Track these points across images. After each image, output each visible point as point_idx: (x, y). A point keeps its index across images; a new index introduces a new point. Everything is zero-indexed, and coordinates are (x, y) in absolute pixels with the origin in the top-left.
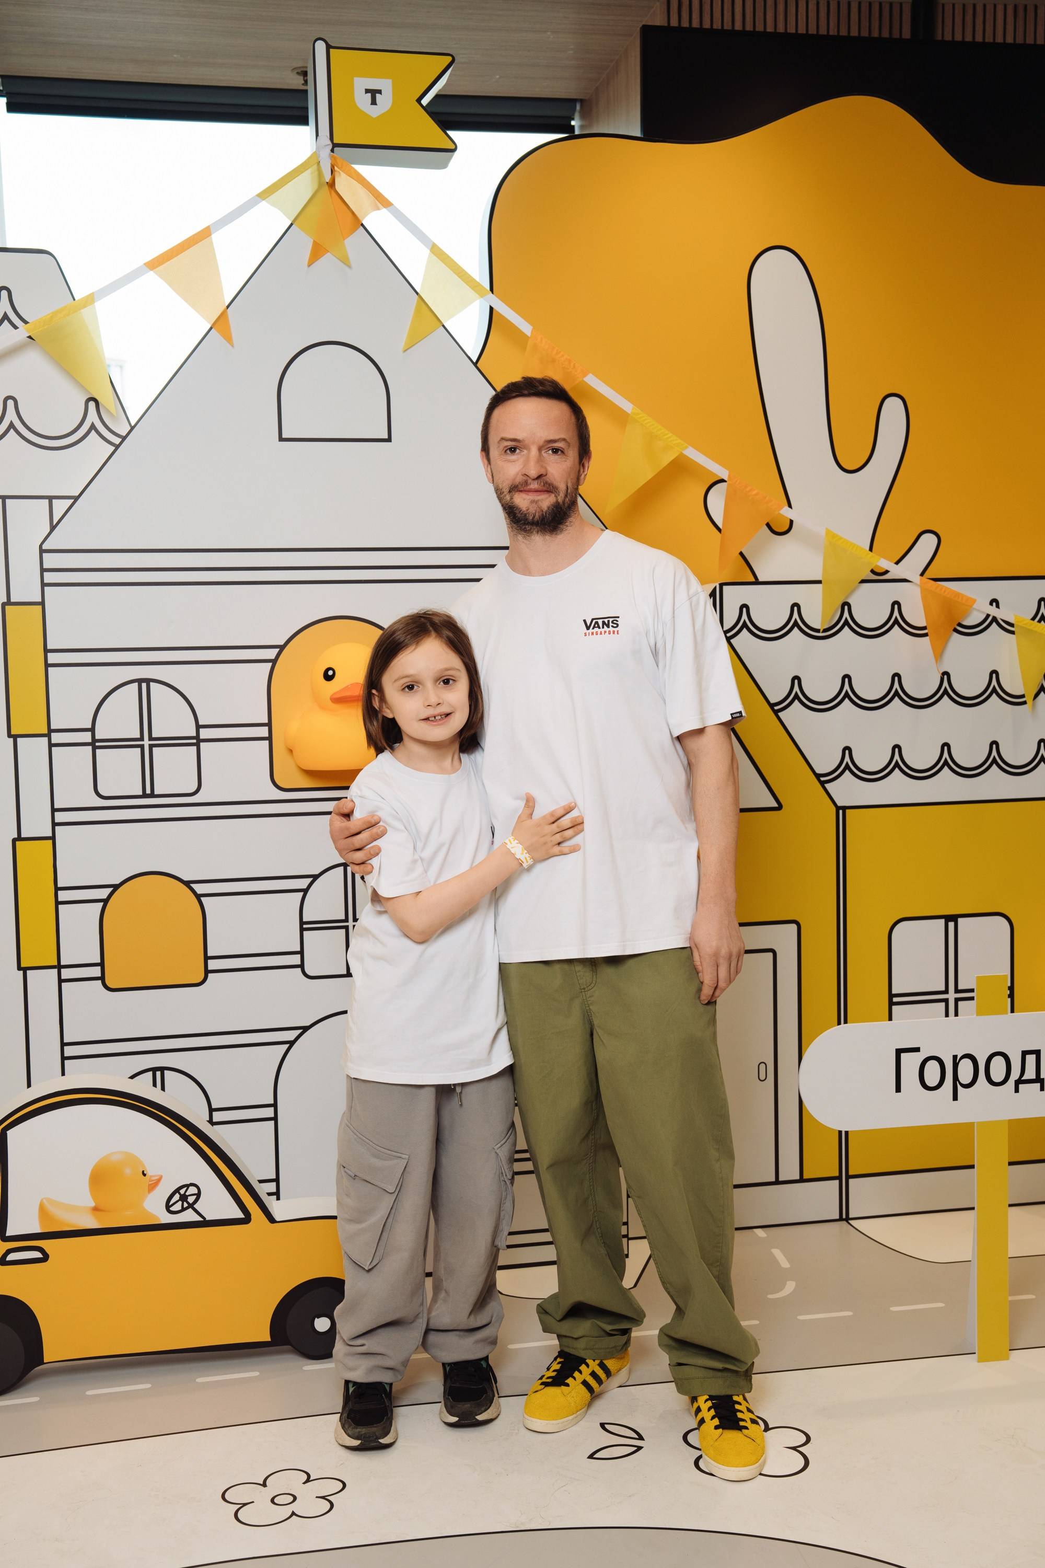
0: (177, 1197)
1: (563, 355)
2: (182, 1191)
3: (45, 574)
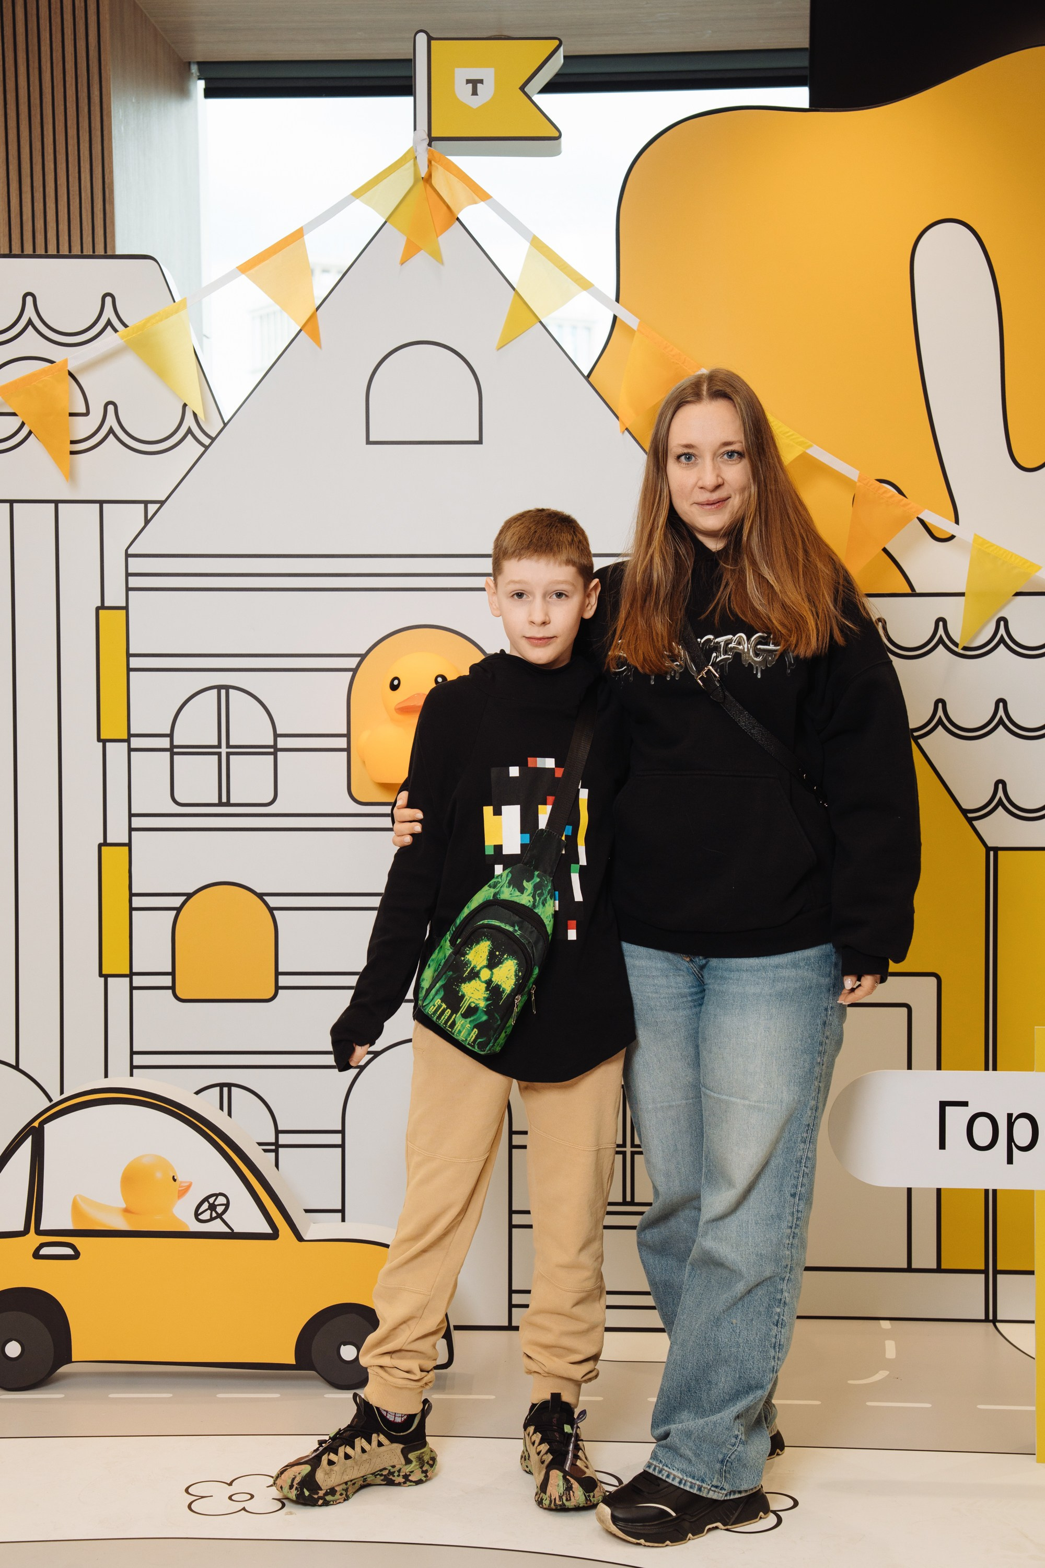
0: (206, 1205)
1: (673, 349)
2: (211, 1200)
3: (130, 578)
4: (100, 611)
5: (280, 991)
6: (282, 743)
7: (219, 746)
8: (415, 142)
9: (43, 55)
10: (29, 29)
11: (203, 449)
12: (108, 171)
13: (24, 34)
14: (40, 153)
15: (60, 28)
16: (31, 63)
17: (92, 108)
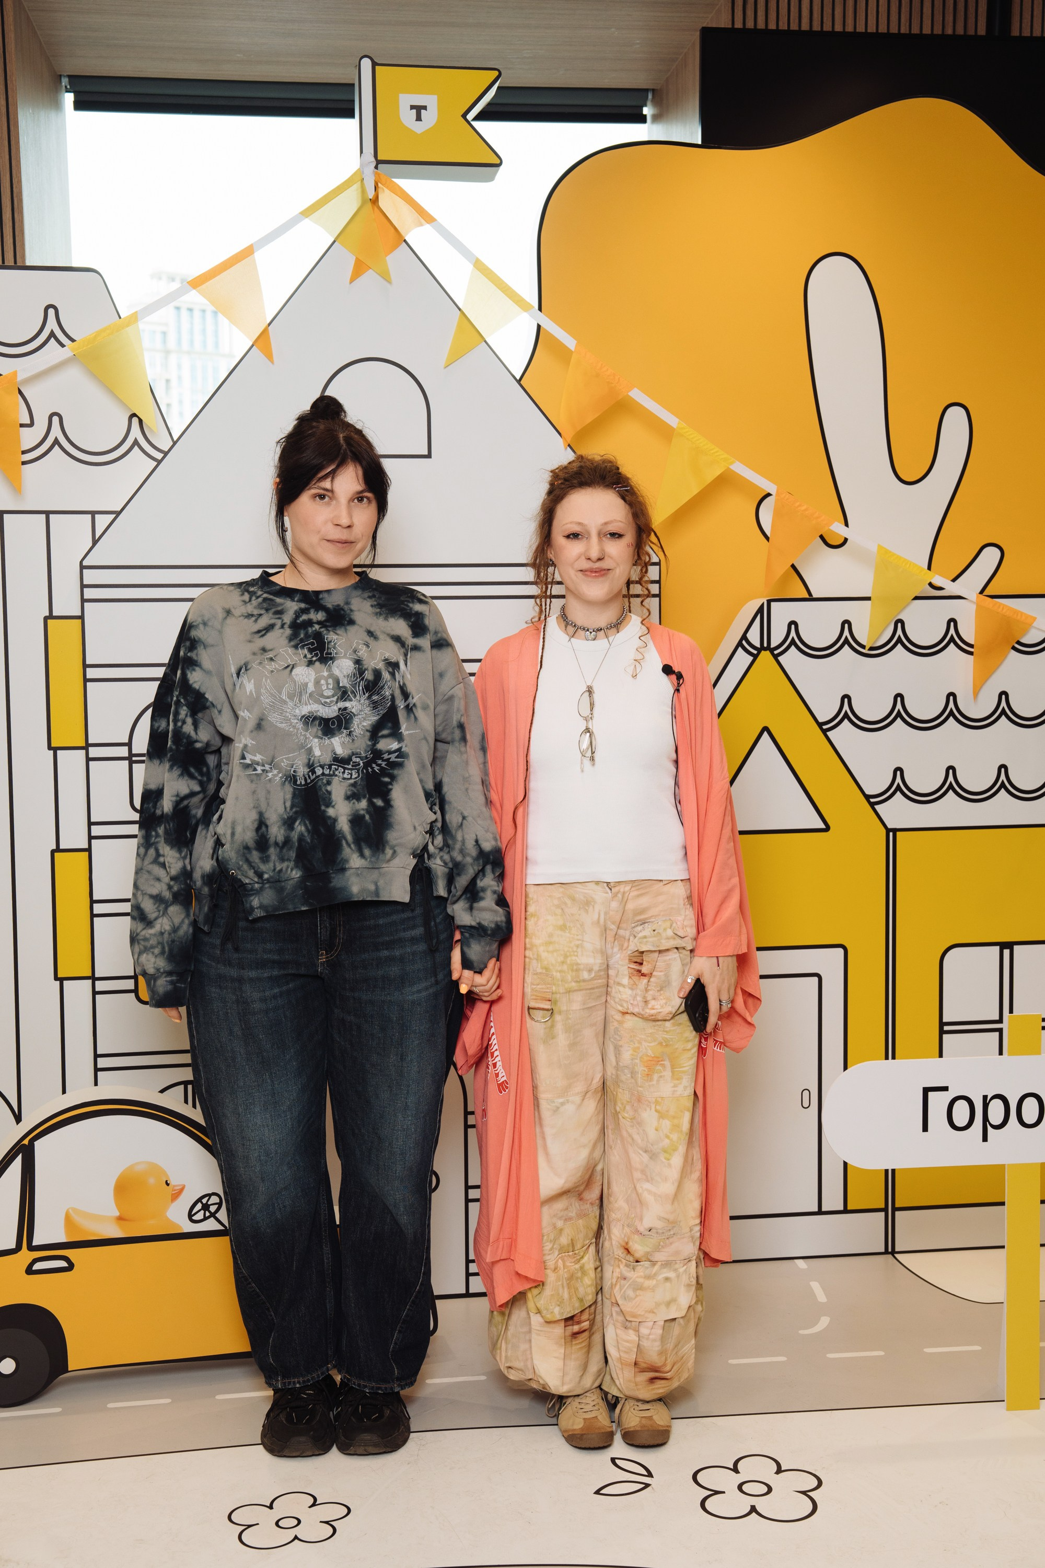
0: (199, 1206)
1: (608, 370)
2: (204, 1200)
3: (85, 590)
4: (48, 620)
8: (362, 165)
11: (155, 463)
12: (16, 180)
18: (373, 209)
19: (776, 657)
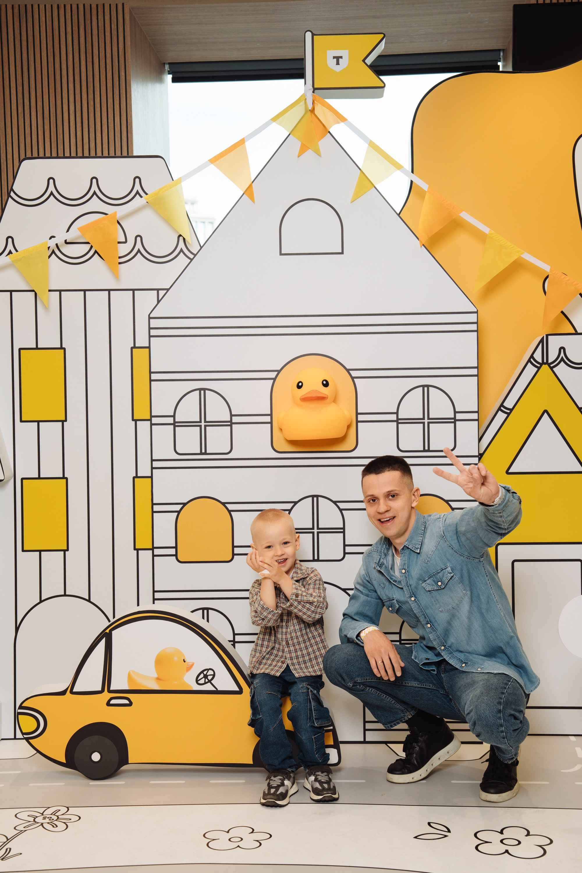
0: (202, 675)
1: (447, 201)
2: (205, 673)
3: (151, 330)
4: (133, 349)
5: (235, 556)
6: (235, 419)
7: (200, 422)
8: (305, 91)
9: (94, 54)
10: (87, 41)
11: (190, 260)
12: (129, 116)
13: (84, 44)
14: (93, 107)
15: (103, 40)
16: (88, 59)
17: (121, 83)
18: (311, 115)
19: (552, 368)
